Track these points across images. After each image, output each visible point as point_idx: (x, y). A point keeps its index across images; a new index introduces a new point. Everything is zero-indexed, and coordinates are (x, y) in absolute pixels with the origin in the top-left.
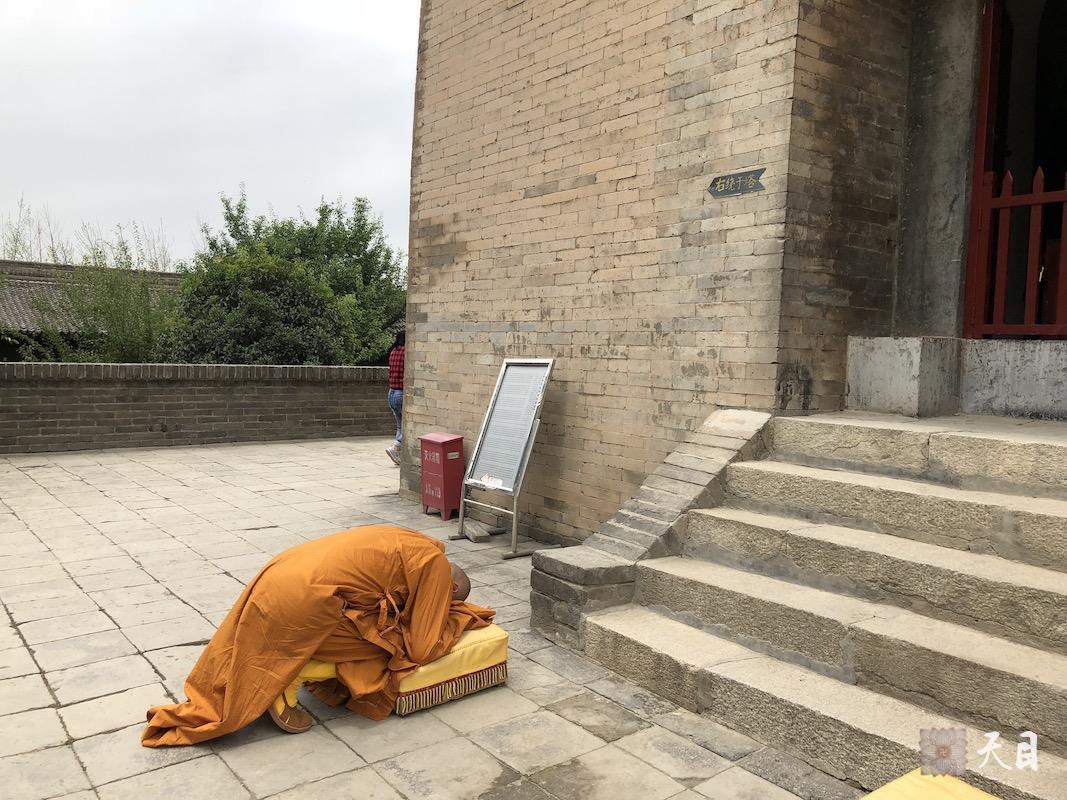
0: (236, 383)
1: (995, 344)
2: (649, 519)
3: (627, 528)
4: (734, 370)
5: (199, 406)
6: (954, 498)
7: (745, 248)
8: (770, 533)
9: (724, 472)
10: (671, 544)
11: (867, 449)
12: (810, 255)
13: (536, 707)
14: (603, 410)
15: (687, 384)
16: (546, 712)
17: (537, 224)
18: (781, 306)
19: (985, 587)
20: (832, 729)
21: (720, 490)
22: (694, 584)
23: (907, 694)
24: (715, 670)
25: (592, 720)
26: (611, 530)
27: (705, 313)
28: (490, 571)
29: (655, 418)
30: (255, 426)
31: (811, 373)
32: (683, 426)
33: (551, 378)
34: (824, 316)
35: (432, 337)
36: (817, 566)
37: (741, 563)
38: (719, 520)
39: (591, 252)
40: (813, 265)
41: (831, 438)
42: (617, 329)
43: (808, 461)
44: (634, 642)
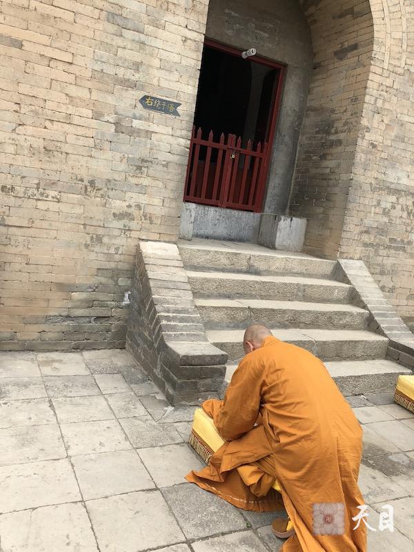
4: (153, 219)
7: (165, 147)
14: (31, 239)
15: (119, 224)
27: (133, 181)
29: (87, 246)
32: (112, 251)
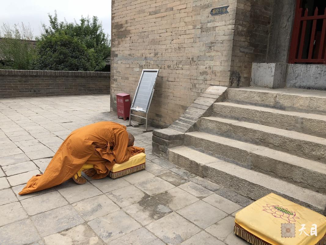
0: (57, 77)
1: (298, 65)
2: (189, 120)
3: (182, 123)
4: (216, 73)
5: (45, 84)
6: (284, 114)
7: (222, 33)
8: (226, 124)
9: (212, 106)
10: (195, 128)
11: (257, 98)
12: (242, 35)
13: (154, 176)
14: (175, 86)
15: (202, 78)
16: (157, 177)
17: (153, 24)
18: (232, 52)
19: (292, 140)
20: (244, 183)
21: (211, 111)
22: (202, 140)
23: (266, 172)
24: (208, 165)
25: (171, 180)
26: (177, 124)
27: (208, 54)
28: (139, 136)
29: (191, 89)
30: (64, 90)
31: (240, 74)
32: (199, 91)
33: (158, 76)
34: (245, 56)
35: (119, 62)
36: (240, 134)
37: (217, 133)
38: (210, 120)
39: (171, 34)
40: (242, 39)
41: (246, 95)
42: (179, 60)
43: (238, 102)
44: (184, 157)
